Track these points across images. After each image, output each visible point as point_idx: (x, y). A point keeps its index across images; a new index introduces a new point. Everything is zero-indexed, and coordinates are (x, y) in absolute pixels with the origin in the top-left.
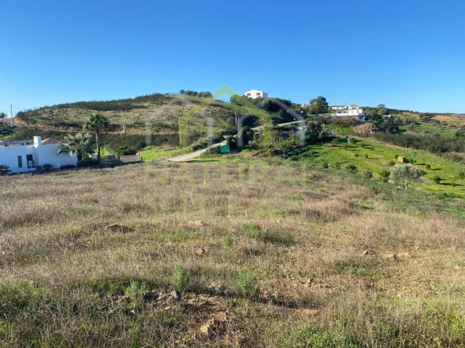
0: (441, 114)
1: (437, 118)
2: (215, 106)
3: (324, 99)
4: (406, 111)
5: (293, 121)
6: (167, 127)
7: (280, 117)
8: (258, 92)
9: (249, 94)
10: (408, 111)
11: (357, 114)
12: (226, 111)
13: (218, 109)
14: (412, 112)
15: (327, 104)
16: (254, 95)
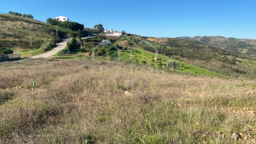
0: (150, 37)
1: (148, 39)
2: (38, 24)
3: (102, 26)
4: (135, 35)
5: (88, 36)
6: (10, 36)
7: (79, 33)
8: (65, 18)
9: (59, 19)
10: (136, 35)
11: (119, 35)
12: (46, 27)
13: (40, 26)
14: (137, 36)
15: (103, 28)
16: (62, 19)
